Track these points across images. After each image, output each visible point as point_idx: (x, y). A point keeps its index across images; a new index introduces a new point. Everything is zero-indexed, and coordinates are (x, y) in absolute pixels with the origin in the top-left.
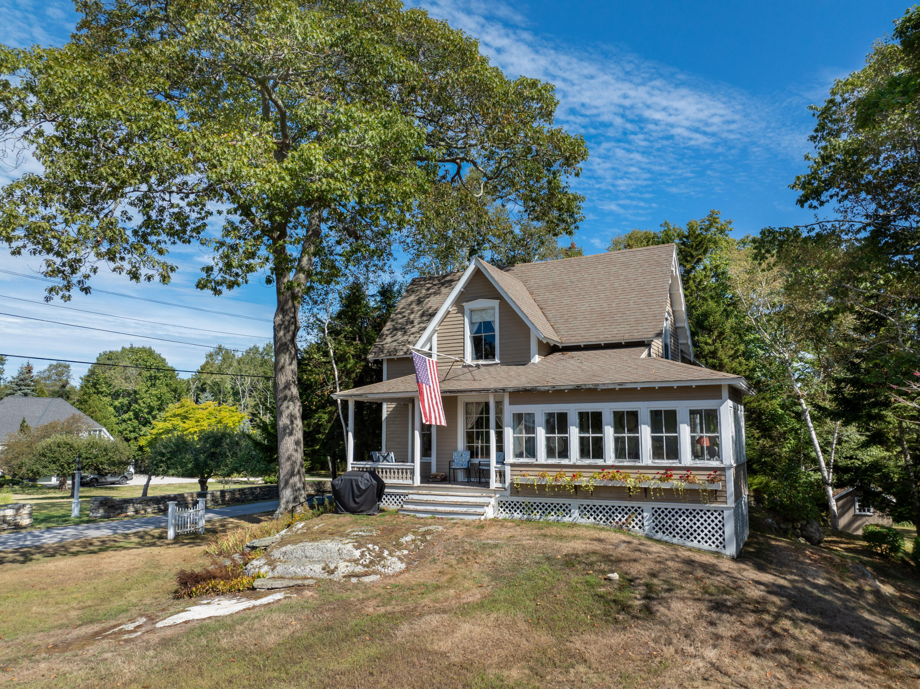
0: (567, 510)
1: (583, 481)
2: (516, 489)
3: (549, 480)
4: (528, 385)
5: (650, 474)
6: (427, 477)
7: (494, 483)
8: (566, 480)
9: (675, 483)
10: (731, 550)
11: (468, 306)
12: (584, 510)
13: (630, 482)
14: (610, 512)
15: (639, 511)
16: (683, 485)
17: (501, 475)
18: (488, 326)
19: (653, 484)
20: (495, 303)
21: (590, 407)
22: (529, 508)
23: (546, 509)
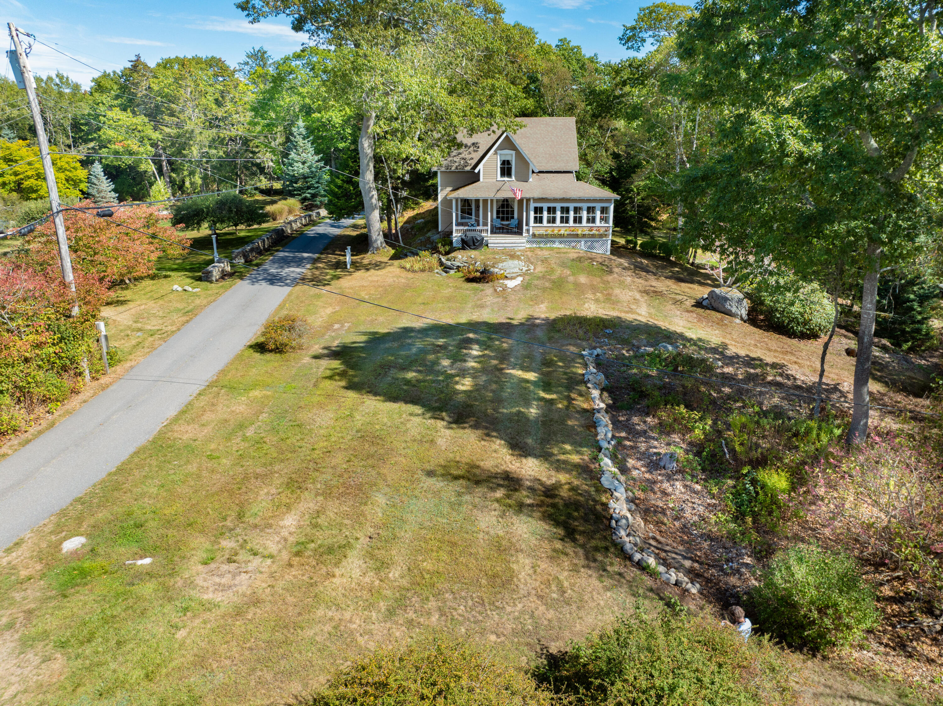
0: (555, 242)
1: (562, 232)
2: (534, 235)
3: (550, 232)
4: (544, 196)
5: (585, 229)
6: (492, 232)
7: (524, 234)
8: (556, 232)
9: (594, 232)
10: (609, 253)
11: (499, 152)
12: (561, 243)
13: (579, 232)
14: (571, 242)
15: (580, 242)
16: (597, 233)
17: (528, 231)
18: (508, 162)
19: (587, 232)
20: (513, 152)
21: (565, 205)
22: (540, 242)
23: (546, 243)
